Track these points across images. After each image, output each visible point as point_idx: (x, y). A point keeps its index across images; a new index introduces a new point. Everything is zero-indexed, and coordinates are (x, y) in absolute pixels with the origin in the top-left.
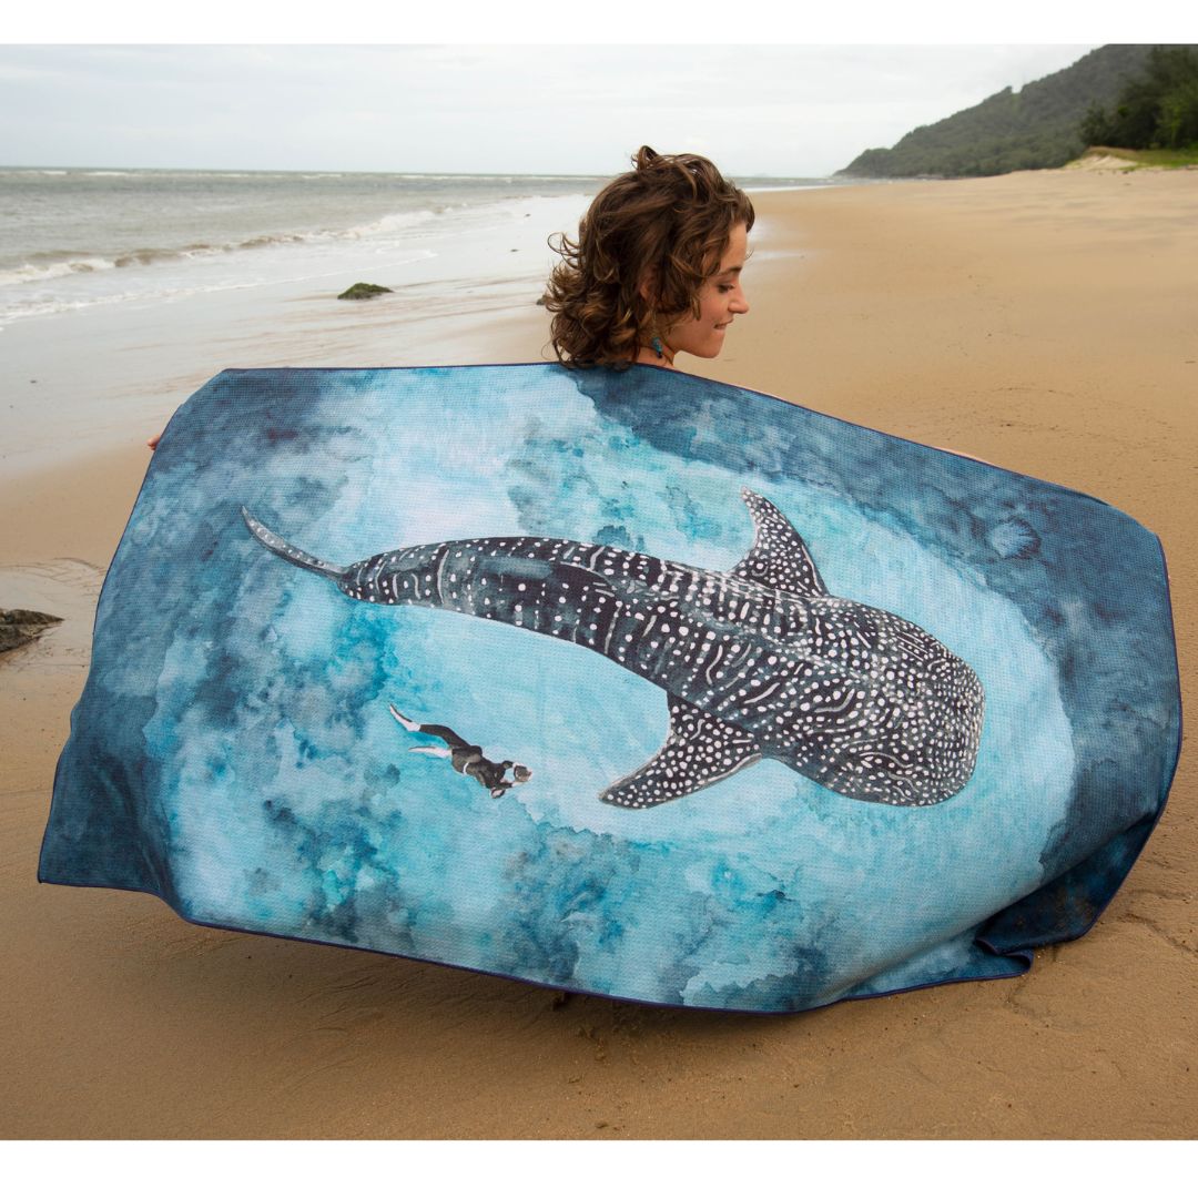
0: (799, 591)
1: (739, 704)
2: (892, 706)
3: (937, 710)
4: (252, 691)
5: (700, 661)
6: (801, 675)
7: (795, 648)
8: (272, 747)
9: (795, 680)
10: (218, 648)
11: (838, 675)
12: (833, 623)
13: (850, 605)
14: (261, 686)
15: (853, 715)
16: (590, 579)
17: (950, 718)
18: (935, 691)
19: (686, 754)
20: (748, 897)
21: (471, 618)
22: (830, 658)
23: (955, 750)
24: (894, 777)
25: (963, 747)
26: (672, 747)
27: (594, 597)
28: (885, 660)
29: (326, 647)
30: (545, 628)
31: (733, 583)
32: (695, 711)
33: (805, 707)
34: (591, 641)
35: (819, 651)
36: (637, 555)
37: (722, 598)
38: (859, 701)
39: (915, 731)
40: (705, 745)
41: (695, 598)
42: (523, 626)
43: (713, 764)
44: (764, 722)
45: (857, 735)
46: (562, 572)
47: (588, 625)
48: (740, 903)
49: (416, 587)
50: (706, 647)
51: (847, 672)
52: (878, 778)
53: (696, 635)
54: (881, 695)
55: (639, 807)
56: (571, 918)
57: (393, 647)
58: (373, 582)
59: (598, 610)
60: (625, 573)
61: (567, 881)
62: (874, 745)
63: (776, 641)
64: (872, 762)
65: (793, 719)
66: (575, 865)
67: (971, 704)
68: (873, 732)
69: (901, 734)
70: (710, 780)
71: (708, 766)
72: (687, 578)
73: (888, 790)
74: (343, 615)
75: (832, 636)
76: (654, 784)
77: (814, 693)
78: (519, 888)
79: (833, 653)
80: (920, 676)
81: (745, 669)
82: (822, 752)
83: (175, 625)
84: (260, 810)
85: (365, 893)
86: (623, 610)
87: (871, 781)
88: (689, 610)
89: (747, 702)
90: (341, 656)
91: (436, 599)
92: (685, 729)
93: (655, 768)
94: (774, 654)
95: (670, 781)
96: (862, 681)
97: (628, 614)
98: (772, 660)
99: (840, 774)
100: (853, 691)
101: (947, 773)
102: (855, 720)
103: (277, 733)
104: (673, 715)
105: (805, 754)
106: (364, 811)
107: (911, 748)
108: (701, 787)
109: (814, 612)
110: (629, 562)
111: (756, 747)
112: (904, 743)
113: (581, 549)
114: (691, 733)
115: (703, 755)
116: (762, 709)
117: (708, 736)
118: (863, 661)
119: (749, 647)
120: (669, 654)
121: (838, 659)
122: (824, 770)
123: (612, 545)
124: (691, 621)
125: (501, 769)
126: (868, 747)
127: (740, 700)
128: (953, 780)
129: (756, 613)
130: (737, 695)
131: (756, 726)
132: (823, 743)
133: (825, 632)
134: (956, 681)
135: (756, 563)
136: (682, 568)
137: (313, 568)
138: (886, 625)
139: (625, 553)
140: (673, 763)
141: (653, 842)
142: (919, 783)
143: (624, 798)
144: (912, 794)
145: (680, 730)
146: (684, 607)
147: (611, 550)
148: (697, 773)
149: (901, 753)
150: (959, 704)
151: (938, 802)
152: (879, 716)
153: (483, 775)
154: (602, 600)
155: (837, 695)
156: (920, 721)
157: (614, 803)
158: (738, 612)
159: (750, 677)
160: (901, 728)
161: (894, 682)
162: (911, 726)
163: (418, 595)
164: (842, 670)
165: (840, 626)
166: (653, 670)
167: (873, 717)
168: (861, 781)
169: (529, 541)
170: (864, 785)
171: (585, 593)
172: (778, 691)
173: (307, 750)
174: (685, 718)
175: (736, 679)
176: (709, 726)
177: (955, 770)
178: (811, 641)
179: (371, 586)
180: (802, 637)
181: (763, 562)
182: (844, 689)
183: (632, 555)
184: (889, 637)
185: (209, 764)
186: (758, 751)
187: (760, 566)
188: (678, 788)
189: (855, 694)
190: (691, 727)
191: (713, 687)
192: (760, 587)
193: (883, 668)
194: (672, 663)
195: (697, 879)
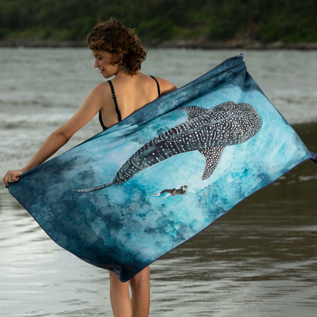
0: (203, 113)
1: (212, 141)
2: (238, 118)
3: (246, 113)
4: (119, 217)
5: (198, 139)
6: (218, 126)
7: (212, 122)
8: (135, 222)
9: (218, 128)
10: (102, 217)
11: (224, 121)
12: (214, 113)
13: (214, 108)
14: (120, 214)
15: (233, 125)
16: (165, 141)
17: (249, 112)
18: (242, 110)
19: (211, 159)
20: (241, 175)
21: (150, 167)
22: (220, 119)
23: (255, 117)
24: (248, 131)
25: (256, 115)
26: (207, 160)
27: (169, 144)
28: (229, 111)
29: (126, 196)
30: (166, 157)
31: (190, 121)
32: (206, 149)
33: (224, 131)
34: (176, 153)
35: (217, 119)
36: (169, 130)
37: (191, 125)
38: (232, 122)
39: (245, 119)
40: (212, 154)
41: (187, 129)
42: (161, 161)
43: (217, 157)
44: (219, 141)
45: (237, 129)
46: (158, 145)
47: (173, 150)
48: (240, 177)
49: (132, 171)
50: (197, 135)
51: (225, 119)
52: (246, 134)
53: (193, 135)
54: (234, 118)
55: (210, 176)
56: (216, 204)
57: (140, 184)
58: (122, 178)
59: (172, 146)
60: (170, 135)
61: (210, 199)
62: (241, 128)
63: (208, 124)
64: (243, 132)
65: (224, 136)
66: (208, 195)
67: (250, 107)
68: (239, 126)
69: (244, 122)
70: (219, 160)
71: (216, 158)
72: (182, 127)
73: (249, 135)
74: (123, 188)
75: (216, 115)
76: (209, 169)
77: (223, 127)
78: (203, 207)
79: (219, 118)
80: (237, 109)
81: (207, 134)
82: (233, 137)
83: (87, 223)
84: (145, 233)
85: (179, 229)
86: (176, 142)
87: (246, 136)
88: (188, 132)
89: (213, 140)
90: (131, 195)
91: (139, 170)
92: (207, 154)
93: (207, 166)
94: (210, 126)
95: (212, 166)
96: (229, 118)
97: (178, 142)
98: (210, 128)
99: (239, 139)
100: (229, 121)
101: (257, 122)
102: (234, 126)
103: (133, 218)
104: (203, 154)
105: (231, 141)
106: (165, 216)
107: (248, 123)
108: (218, 163)
109: (209, 114)
110: (169, 133)
111: (221, 147)
112: (246, 123)
113: (157, 138)
114: (208, 154)
115: (214, 156)
116: (217, 139)
117: (212, 152)
118: (226, 115)
119: (204, 129)
120: (192, 143)
121: (221, 118)
122: (236, 141)
123: (162, 133)
124: (190, 133)
125: (181, 189)
126: (240, 129)
127: (212, 140)
128: (259, 123)
129: (199, 122)
130: (211, 140)
131: (218, 143)
132: (232, 136)
133: (214, 116)
134: (243, 106)
135: (191, 115)
136: (179, 126)
137: (105, 186)
138: (224, 106)
139: (166, 132)
140: (210, 162)
141: (217, 180)
142: (254, 129)
143: (206, 176)
144: (254, 132)
145: (206, 155)
146: (186, 132)
147: (163, 134)
148: (215, 161)
149: (247, 126)
150: (248, 109)
151: (260, 129)
152: (237, 122)
153: (179, 193)
154: (171, 143)
155: (227, 124)
156: (245, 117)
157: (205, 178)
158: (196, 125)
159: (210, 135)
160: (243, 121)
161: (234, 114)
162: (244, 119)
163: (134, 172)
164: (224, 119)
165: (216, 112)
166: (192, 148)
167: (237, 123)
168: (244, 137)
169: (146, 145)
170: (245, 137)
171: (166, 145)
172: (217, 133)
173: (142, 216)
174: (205, 152)
175: (208, 137)
176: (210, 150)
177: (258, 121)
178: (214, 119)
179: (123, 179)
180: (211, 120)
181: (192, 114)
182: (227, 122)
183: (168, 131)
184: (226, 107)
185: (125, 236)
186: (222, 147)
187: (192, 115)
188: (214, 166)
189: (230, 121)
190: (207, 153)
191: (205, 142)
192: (196, 118)
193: (230, 113)
194: (194, 144)
195: (230, 180)
